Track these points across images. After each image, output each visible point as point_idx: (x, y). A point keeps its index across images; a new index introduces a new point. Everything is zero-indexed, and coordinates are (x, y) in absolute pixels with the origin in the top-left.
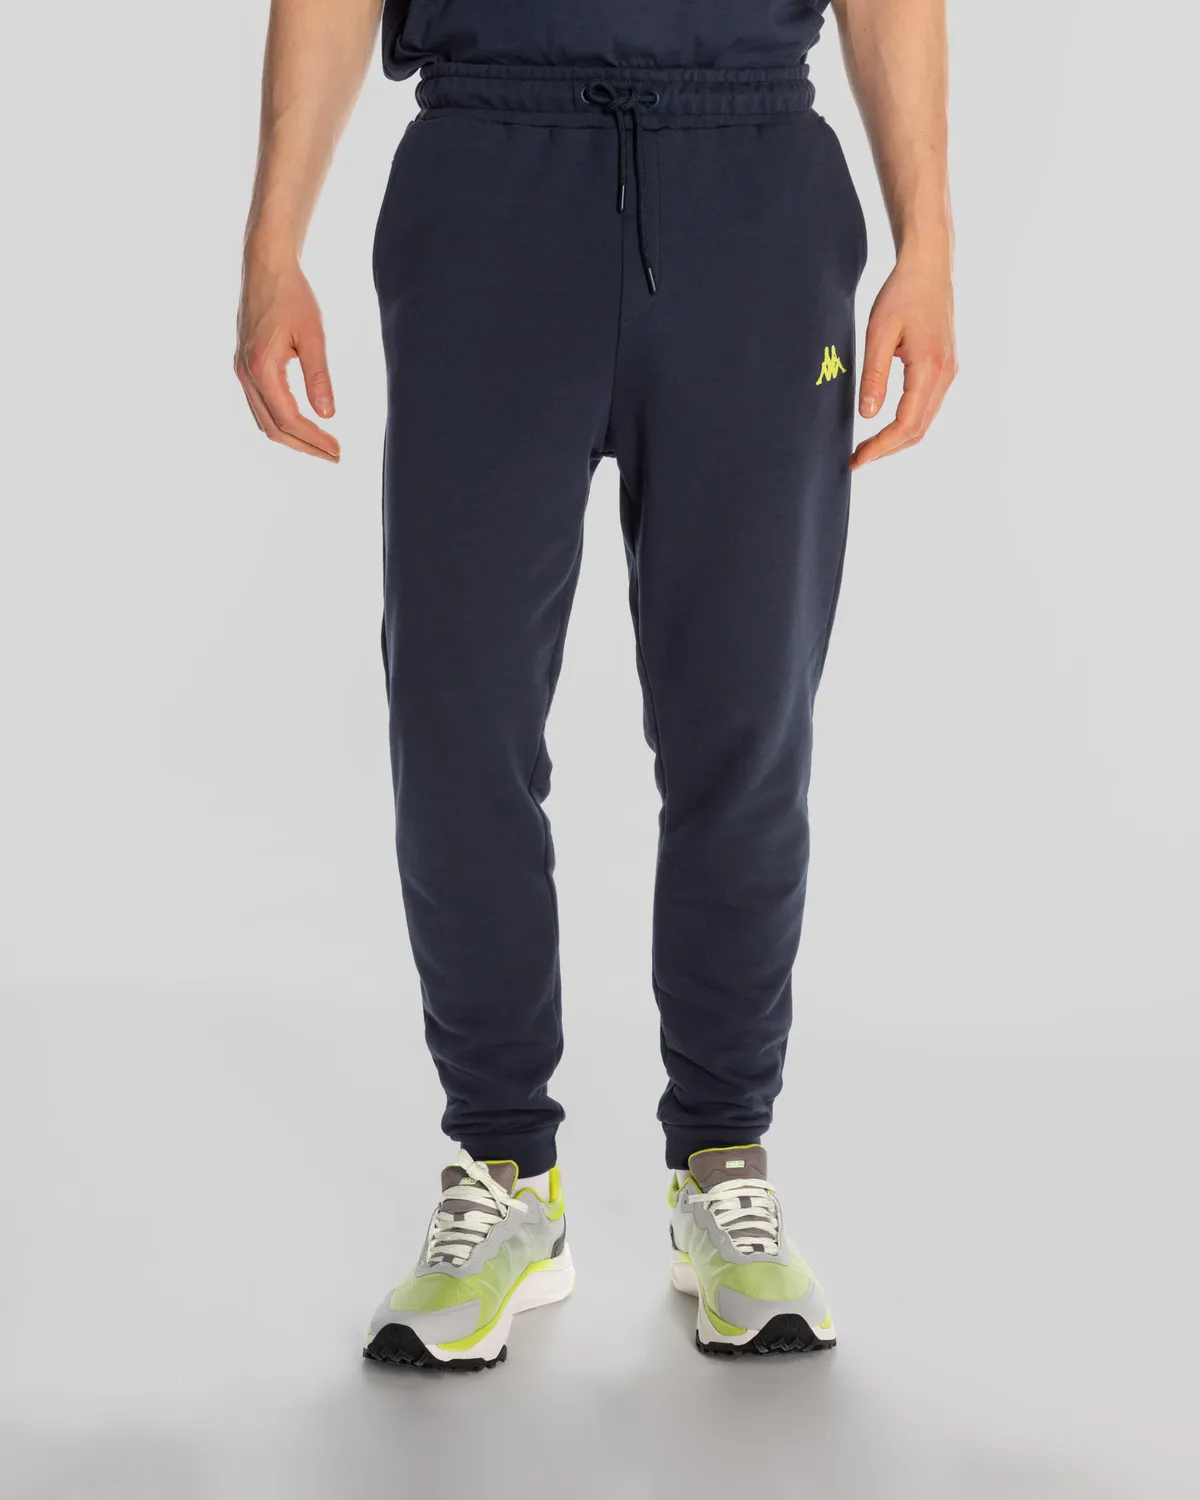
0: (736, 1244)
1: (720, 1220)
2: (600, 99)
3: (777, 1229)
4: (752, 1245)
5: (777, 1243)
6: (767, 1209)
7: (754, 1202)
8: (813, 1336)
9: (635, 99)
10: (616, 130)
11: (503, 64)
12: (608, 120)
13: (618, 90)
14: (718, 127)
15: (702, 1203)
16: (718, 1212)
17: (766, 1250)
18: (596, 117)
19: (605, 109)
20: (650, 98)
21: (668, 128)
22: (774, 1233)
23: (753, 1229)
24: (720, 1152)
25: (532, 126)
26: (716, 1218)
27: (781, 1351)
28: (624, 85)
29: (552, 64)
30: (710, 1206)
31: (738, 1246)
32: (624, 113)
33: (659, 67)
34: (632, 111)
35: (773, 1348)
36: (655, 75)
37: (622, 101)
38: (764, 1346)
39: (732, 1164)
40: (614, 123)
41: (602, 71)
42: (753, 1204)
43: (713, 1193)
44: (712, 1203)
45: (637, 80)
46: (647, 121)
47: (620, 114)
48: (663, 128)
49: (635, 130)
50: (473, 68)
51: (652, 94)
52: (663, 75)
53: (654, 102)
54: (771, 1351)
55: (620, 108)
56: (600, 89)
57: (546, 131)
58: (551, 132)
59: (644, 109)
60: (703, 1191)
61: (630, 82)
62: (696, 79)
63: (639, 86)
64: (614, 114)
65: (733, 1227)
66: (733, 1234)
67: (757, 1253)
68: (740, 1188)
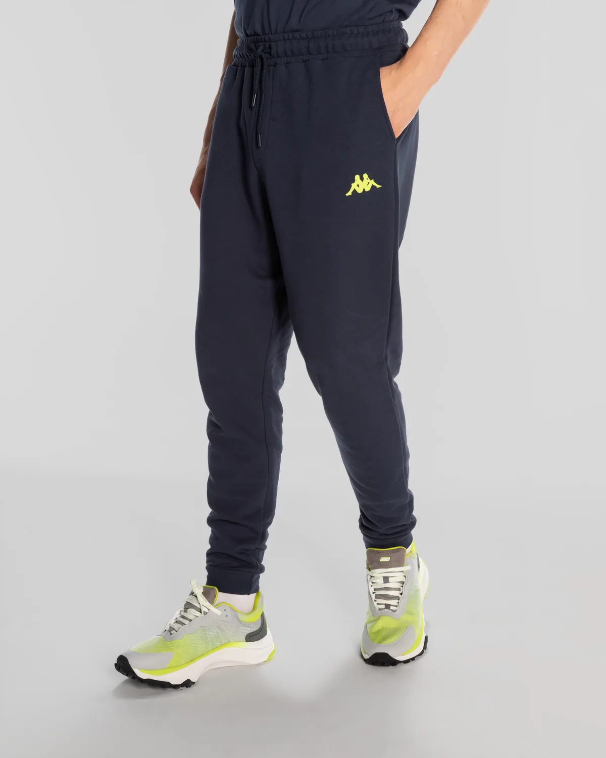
4: (385, 605)
17: (391, 608)
20: (269, 50)
21: (277, 64)
23: (386, 595)
30: (370, 579)
31: (377, 604)
36: (272, 38)
39: (384, 559)
42: (389, 581)
43: (373, 573)
46: (270, 61)
51: (270, 48)
52: (275, 37)
53: (271, 52)
59: (268, 56)
60: (370, 570)
65: (378, 593)
66: (378, 597)
67: (387, 610)
68: (386, 573)
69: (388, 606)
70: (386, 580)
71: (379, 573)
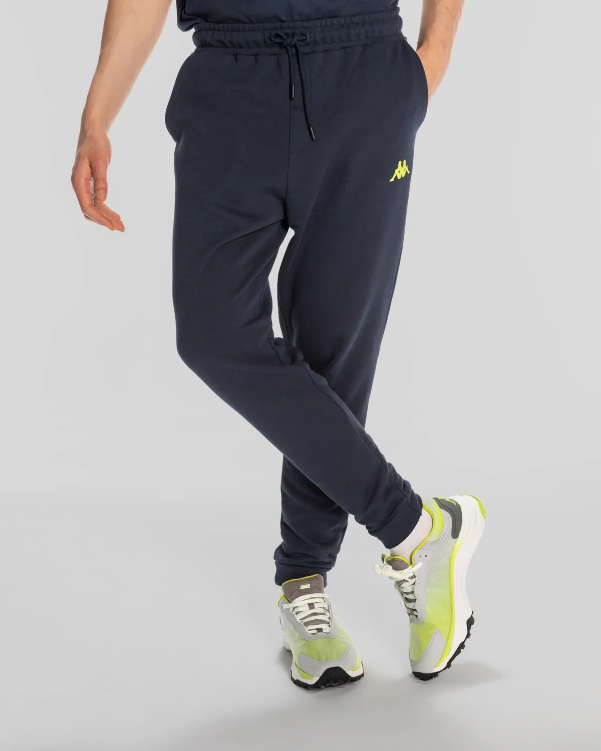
0: (308, 629)
1: (298, 617)
2: (278, 40)
3: (329, 618)
4: (316, 629)
5: (329, 626)
6: (324, 608)
7: (316, 606)
8: (348, 676)
9: (295, 39)
10: (287, 56)
11: (229, 23)
12: (284, 51)
13: (287, 34)
14: (342, 48)
15: (290, 608)
16: (297, 613)
17: (324, 631)
18: (276, 49)
19: (281, 46)
20: (305, 38)
21: (315, 52)
22: (328, 620)
23: (316, 620)
24: (297, 581)
25: (246, 55)
26: (296, 616)
27: (331, 686)
28: (290, 31)
29: (252, 23)
30: (293, 610)
31: (309, 630)
32: (291, 46)
33: (308, 20)
34: (295, 46)
35: (327, 685)
36: (306, 24)
37: (289, 40)
38: (323, 685)
39: (303, 587)
40: (286, 52)
41: (278, 24)
42: (316, 607)
43: (294, 603)
44: (294, 608)
45: (297, 28)
46: (303, 49)
47: (289, 48)
48: (311, 52)
49: (297, 55)
50: (217, 26)
51: (305, 35)
52: (311, 24)
53: (306, 40)
54: (326, 687)
55: (288, 44)
56: (278, 36)
57: (254, 57)
58: (256, 58)
59: (302, 43)
60: (290, 602)
61: (293, 30)
62: (328, 24)
63: (298, 31)
64: (286, 48)
65: (306, 620)
66: (306, 624)
67: (319, 633)
68: (309, 599)
69: (320, 630)
70: (311, 606)
71: (301, 602)
